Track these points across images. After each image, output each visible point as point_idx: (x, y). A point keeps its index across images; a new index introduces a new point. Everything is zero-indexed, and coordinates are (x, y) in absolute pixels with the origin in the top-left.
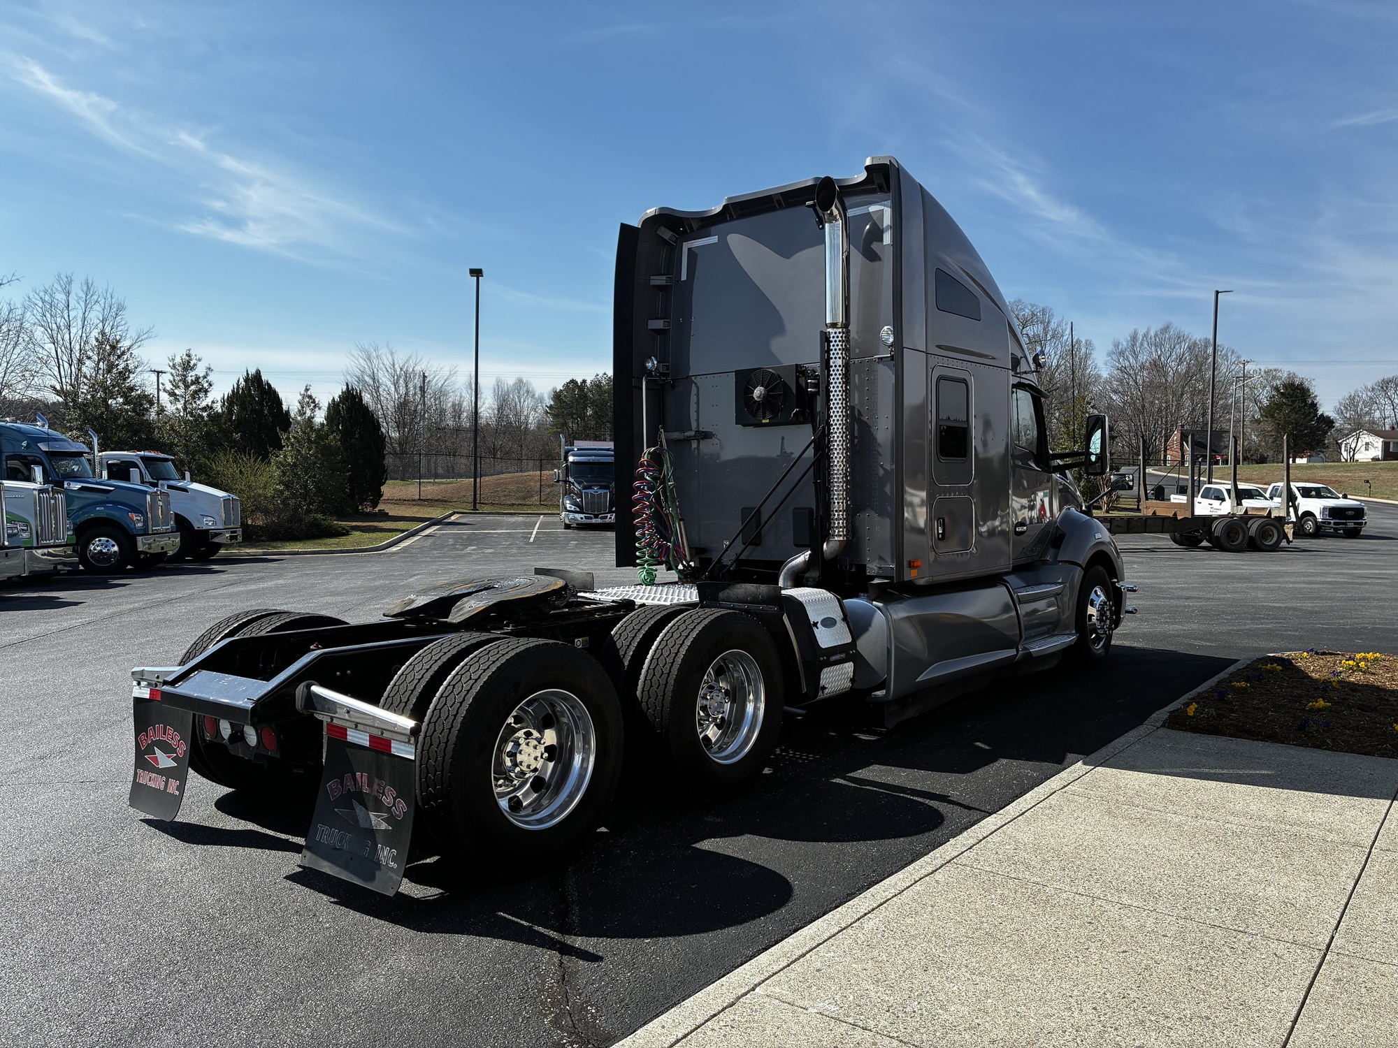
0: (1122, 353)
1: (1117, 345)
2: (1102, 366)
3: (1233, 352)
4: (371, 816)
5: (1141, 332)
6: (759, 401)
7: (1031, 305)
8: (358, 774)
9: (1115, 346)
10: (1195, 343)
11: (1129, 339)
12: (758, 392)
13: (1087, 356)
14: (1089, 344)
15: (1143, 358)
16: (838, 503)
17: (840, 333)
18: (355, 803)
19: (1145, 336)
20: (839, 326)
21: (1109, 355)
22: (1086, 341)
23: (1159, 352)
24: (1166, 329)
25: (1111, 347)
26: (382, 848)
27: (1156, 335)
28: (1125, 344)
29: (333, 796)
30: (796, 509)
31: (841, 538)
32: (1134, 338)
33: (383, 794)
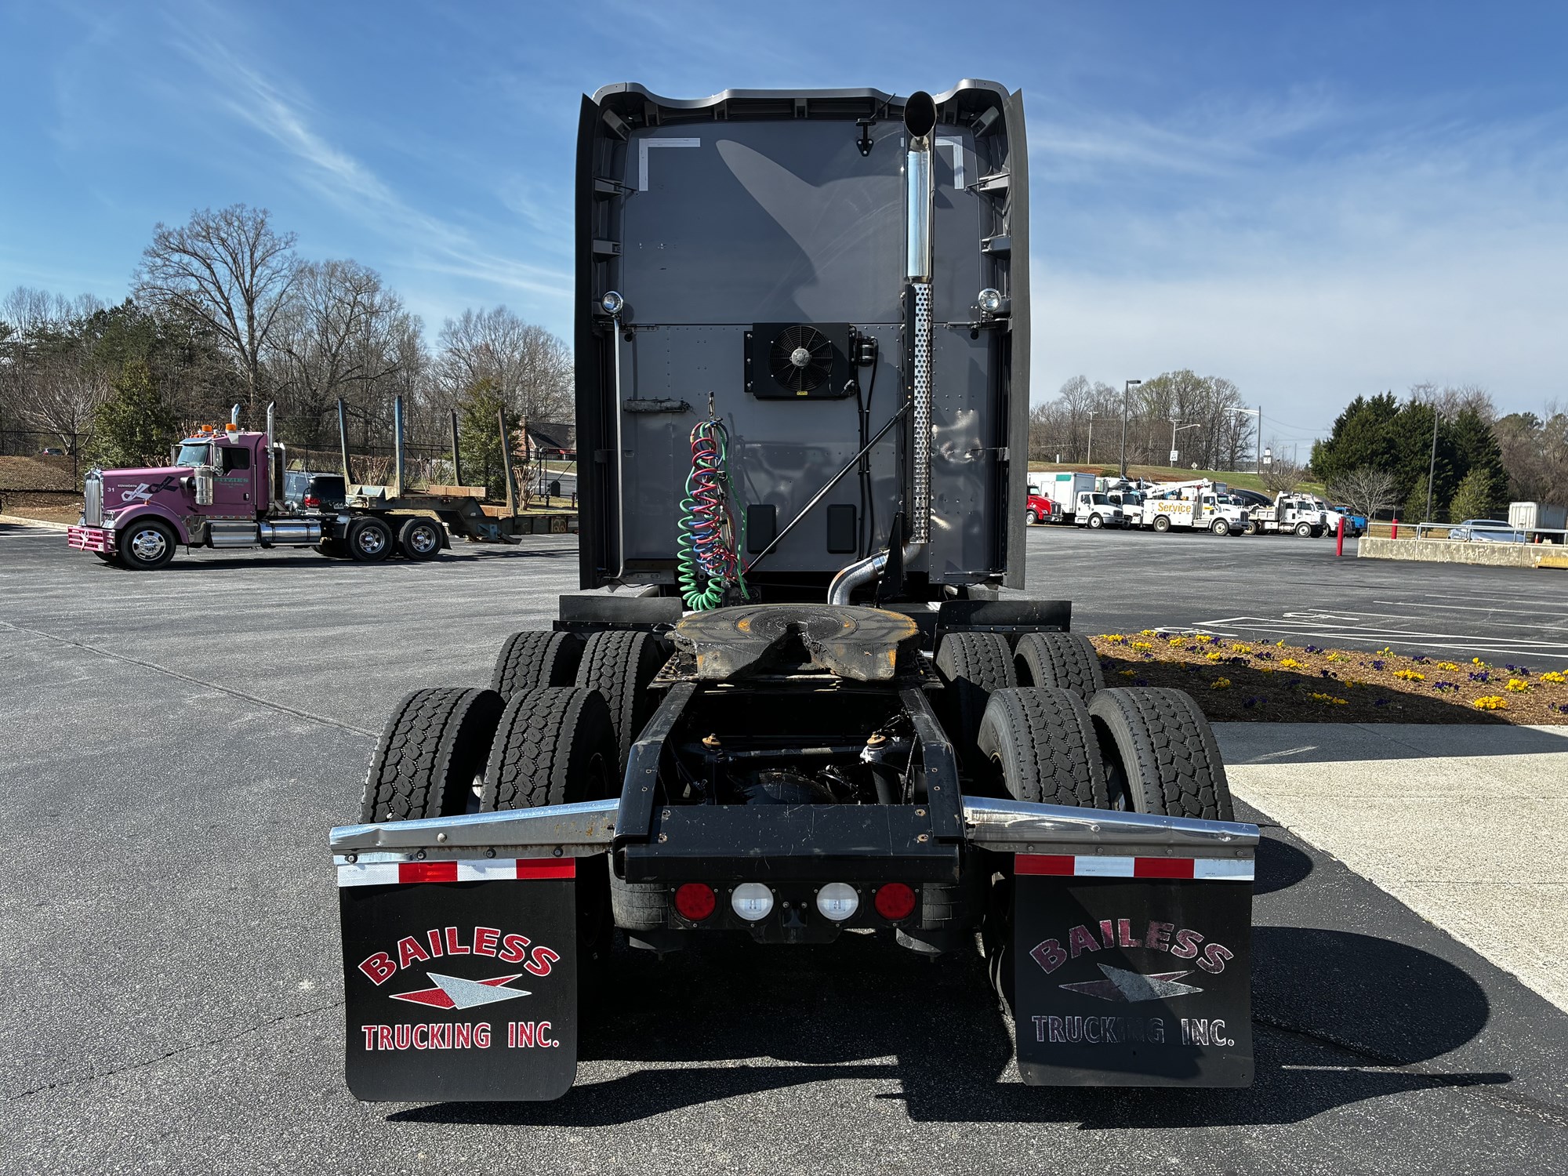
0: (455, 334)
1: (449, 324)
2: (433, 347)
3: (561, 343)
4: (1150, 981)
5: (475, 312)
6: (798, 368)
7: (366, 268)
8: (1105, 924)
9: (447, 325)
10: (529, 327)
11: (462, 319)
12: (798, 355)
13: (415, 335)
14: (418, 319)
15: (478, 340)
16: (920, 498)
17: (925, 289)
18: (1104, 968)
19: (479, 317)
20: (925, 279)
21: (441, 334)
22: (415, 316)
23: (493, 337)
24: (499, 312)
25: (443, 327)
26: (1190, 1023)
27: (490, 318)
28: (458, 324)
29: (1049, 967)
30: (832, 506)
31: (923, 541)
32: (467, 319)
33: (1173, 942)
